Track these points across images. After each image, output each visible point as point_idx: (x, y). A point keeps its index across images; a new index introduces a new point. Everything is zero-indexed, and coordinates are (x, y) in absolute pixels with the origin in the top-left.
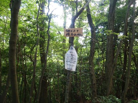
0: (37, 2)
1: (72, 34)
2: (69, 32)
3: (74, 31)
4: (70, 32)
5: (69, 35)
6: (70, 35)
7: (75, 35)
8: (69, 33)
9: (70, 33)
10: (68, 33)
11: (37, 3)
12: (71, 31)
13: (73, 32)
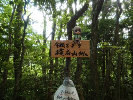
0: (11, 3)
1: (68, 53)
2: (61, 48)
3: (72, 47)
4: (63, 48)
5: (61, 54)
6: (64, 54)
7: (73, 54)
8: (61, 50)
9: (65, 49)
10: (59, 49)
11: (10, 5)
12: (66, 46)
13: (70, 48)
